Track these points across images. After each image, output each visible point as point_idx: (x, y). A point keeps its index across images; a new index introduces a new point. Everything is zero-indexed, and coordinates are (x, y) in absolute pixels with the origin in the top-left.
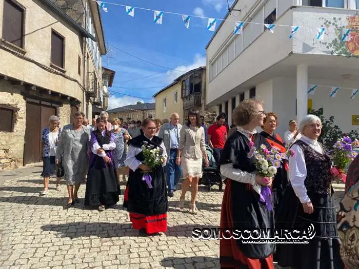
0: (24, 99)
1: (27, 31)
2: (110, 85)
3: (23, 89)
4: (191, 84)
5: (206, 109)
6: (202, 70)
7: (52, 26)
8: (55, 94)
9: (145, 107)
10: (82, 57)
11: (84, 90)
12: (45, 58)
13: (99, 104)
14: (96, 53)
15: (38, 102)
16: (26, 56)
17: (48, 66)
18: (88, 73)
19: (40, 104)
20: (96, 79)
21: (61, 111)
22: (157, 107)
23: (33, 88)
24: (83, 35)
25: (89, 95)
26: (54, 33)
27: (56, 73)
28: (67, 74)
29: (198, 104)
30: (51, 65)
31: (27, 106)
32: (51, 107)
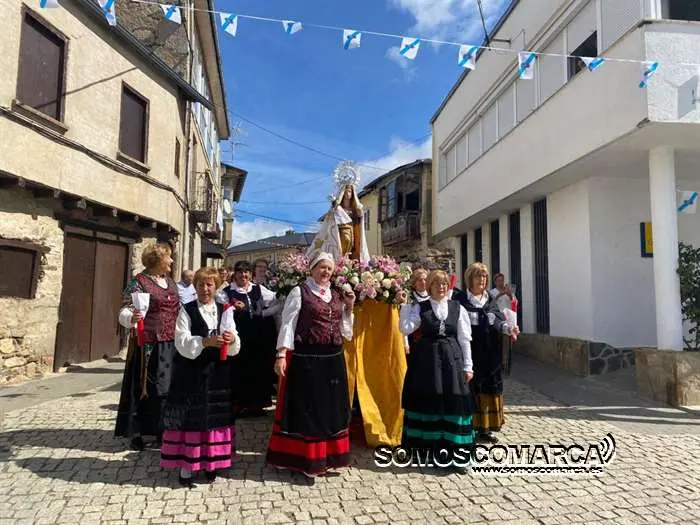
0: (62, 227)
1: (71, 84)
2: (236, 198)
3: (59, 207)
4: (399, 197)
5: (430, 245)
6: (422, 166)
7: (123, 77)
8: (125, 216)
9: (303, 241)
10: (182, 141)
11: (186, 207)
12: (108, 142)
13: (214, 235)
14: (209, 135)
15: (90, 233)
16: (67, 136)
17: (113, 158)
18: (194, 172)
19: (94, 239)
20: (210, 185)
21: (136, 252)
23: (79, 204)
24: (185, 96)
25: (196, 218)
26: (127, 91)
27: (129, 173)
28: (151, 175)
29: (414, 234)
30: (119, 158)
31: (65, 242)
32: (117, 243)
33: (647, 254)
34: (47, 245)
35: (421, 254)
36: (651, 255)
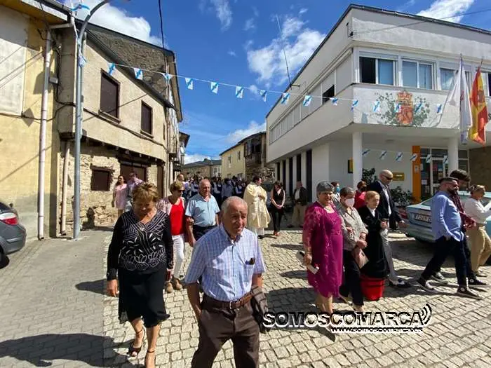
0: (119, 161)
1: (121, 103)
2: (185, 146)
3: (118, 154)
4: (253, 147)
5: (265, 166)
6: (262, 135)
7: (142, 98)
8: (144, 156)
9: (212, 163)
10: (165, 125)
11: (168, 152)
12: (136, 126)
13: (178, 162)
15: (130, 164)
16: (121, 124)
17: (139, 133)
18: (170, 137)
19: (132, 166)
21: (150, 171)
22: (223, 163)
23: (126, 152)
24: (166, 105)
25: (172, 156)
26: (144, 104)
27: (146, 139)
28: (154, 139)
29: (259, 162)
30: (141, 132)
31: (121, 167)
32: (141, 167)
33: (350, 172)
34: (114, 169)
35: (261, 170)
36: (352, 172)
